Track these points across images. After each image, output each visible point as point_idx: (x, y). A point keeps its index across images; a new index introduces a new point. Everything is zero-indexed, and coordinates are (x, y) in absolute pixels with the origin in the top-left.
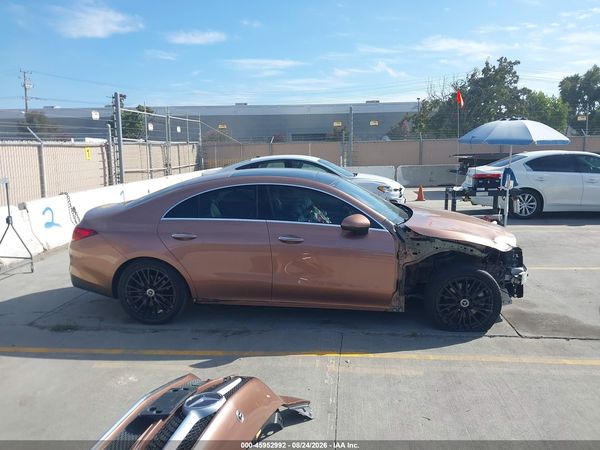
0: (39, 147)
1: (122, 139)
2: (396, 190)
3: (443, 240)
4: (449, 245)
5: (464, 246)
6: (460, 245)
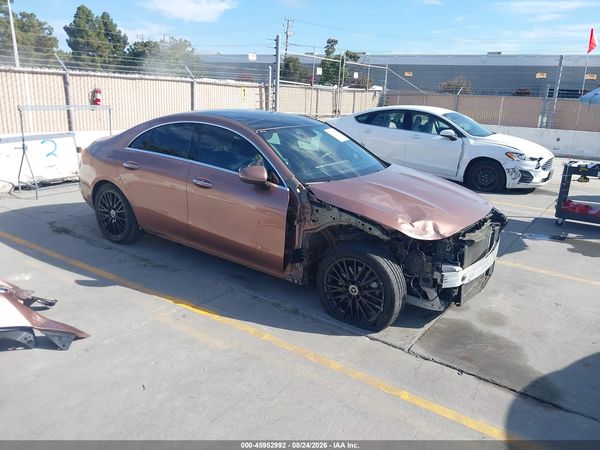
0: (192, 83)
1: (279, 81)
2: (532, 159)
3: (341, 210)
4: (346, 217)
5: (362, 222)
6: (358, 220)
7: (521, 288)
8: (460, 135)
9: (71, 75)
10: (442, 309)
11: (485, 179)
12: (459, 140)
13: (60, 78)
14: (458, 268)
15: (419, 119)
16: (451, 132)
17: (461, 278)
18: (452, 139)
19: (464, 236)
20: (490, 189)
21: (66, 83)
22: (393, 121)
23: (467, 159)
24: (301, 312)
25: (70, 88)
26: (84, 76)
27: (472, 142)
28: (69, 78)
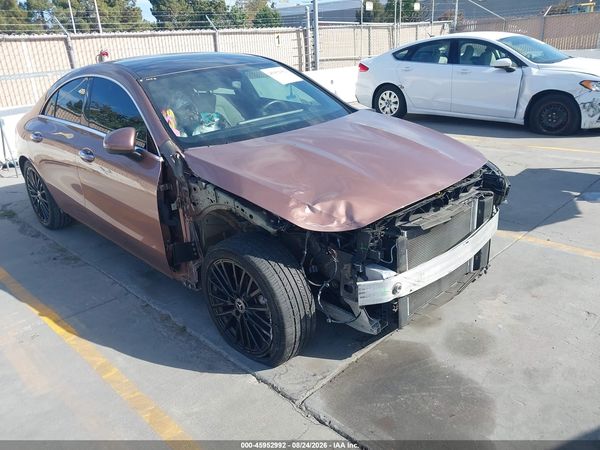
0: (214, 35)
1: (318, 22)
3: (216, 188)
4: (223, 198)
5: (241, 207)
6: (237, 204)
7: (540, 283)
8: (520, 64)
9: (72, 38)
10: (375, 332)
11: (551, 118)
12: (518, 71)
13: (62, 43)
14: (387, 273)
15: (470, 50)
16: (508, 62)
17: (389, 289)
18: (509, 70)
19: (406, 219)
20: (558, 131)
21: (69, 48)
22: (444, 55)
23: (529, 94)
24: (188, 330)
25: (74, 54)
26: (88, 38)
27: (535, 71)
28: (72, 43)
